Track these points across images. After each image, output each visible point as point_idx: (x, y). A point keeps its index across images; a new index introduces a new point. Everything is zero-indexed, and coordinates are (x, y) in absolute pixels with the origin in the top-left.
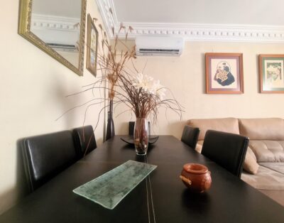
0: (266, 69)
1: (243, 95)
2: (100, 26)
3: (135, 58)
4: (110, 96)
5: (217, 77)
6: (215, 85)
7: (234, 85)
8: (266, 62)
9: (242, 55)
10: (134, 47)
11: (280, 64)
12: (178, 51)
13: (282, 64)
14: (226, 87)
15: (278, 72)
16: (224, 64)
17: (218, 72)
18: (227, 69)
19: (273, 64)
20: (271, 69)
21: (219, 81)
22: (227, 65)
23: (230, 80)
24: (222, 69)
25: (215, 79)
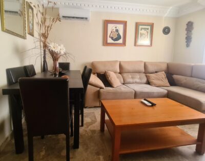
0: (140, 31)
1: (125, 47)
2: (34, 6)
3: (60, 21)
4: (44, 48)
5: (111, 36)
6: (110, 41)
7: (121, 41)
8: (140, 27)
9: (126, 22)
10: (59, 15)
11: (148, 29)
12: (87, 18)
13: (149, 29)
14: (116, 42)
15: (146, 34)
16: (116, 27)
17: (112, 32)
18: (117, 31)
19: (144, 29)
20: (143, 31)
21: (112, 38)
22: (117, 28)
23: (119, 38)
24: (114, 30)
25: (110, 37)
